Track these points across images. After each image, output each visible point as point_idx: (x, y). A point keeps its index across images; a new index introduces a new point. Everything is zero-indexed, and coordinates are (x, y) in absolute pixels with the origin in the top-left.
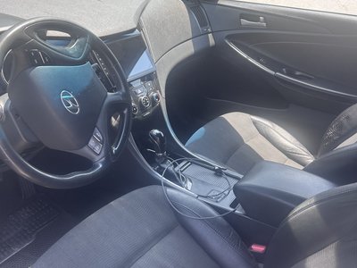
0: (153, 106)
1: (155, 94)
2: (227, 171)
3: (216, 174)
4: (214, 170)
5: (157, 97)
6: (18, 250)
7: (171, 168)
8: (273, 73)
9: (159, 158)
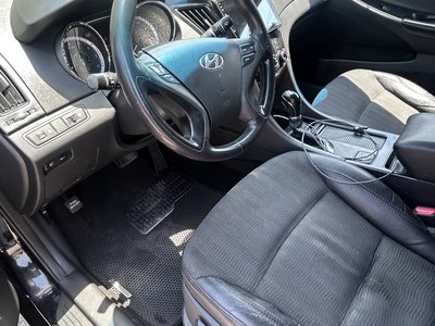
0: (281, 66)
1: (282, 53)
2: (369, 130)
3: (356, 135)
4: (354, 130)
5: (285, 56)
6: (160, 220)
7: (309, 132)
8: (400, 20)
9: (294, 122)
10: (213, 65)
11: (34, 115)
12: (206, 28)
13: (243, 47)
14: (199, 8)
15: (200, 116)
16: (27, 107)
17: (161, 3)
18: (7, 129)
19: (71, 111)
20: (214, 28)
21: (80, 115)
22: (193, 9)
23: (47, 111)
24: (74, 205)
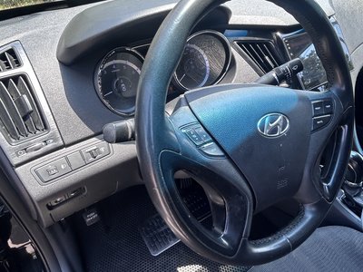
10: (274, 130)
11: (50, 145)
12: (267, 69)
13: (316, 105)
14: (261, 43)
15: (243, 203)
16: (45, 135)
17: (220, 34)
18: (15, 161)
19: (95, 143)
20: (278, 72)
21: (102, 149)
22: (254, 43)
23: (66, 143)
24: (91, 218)
